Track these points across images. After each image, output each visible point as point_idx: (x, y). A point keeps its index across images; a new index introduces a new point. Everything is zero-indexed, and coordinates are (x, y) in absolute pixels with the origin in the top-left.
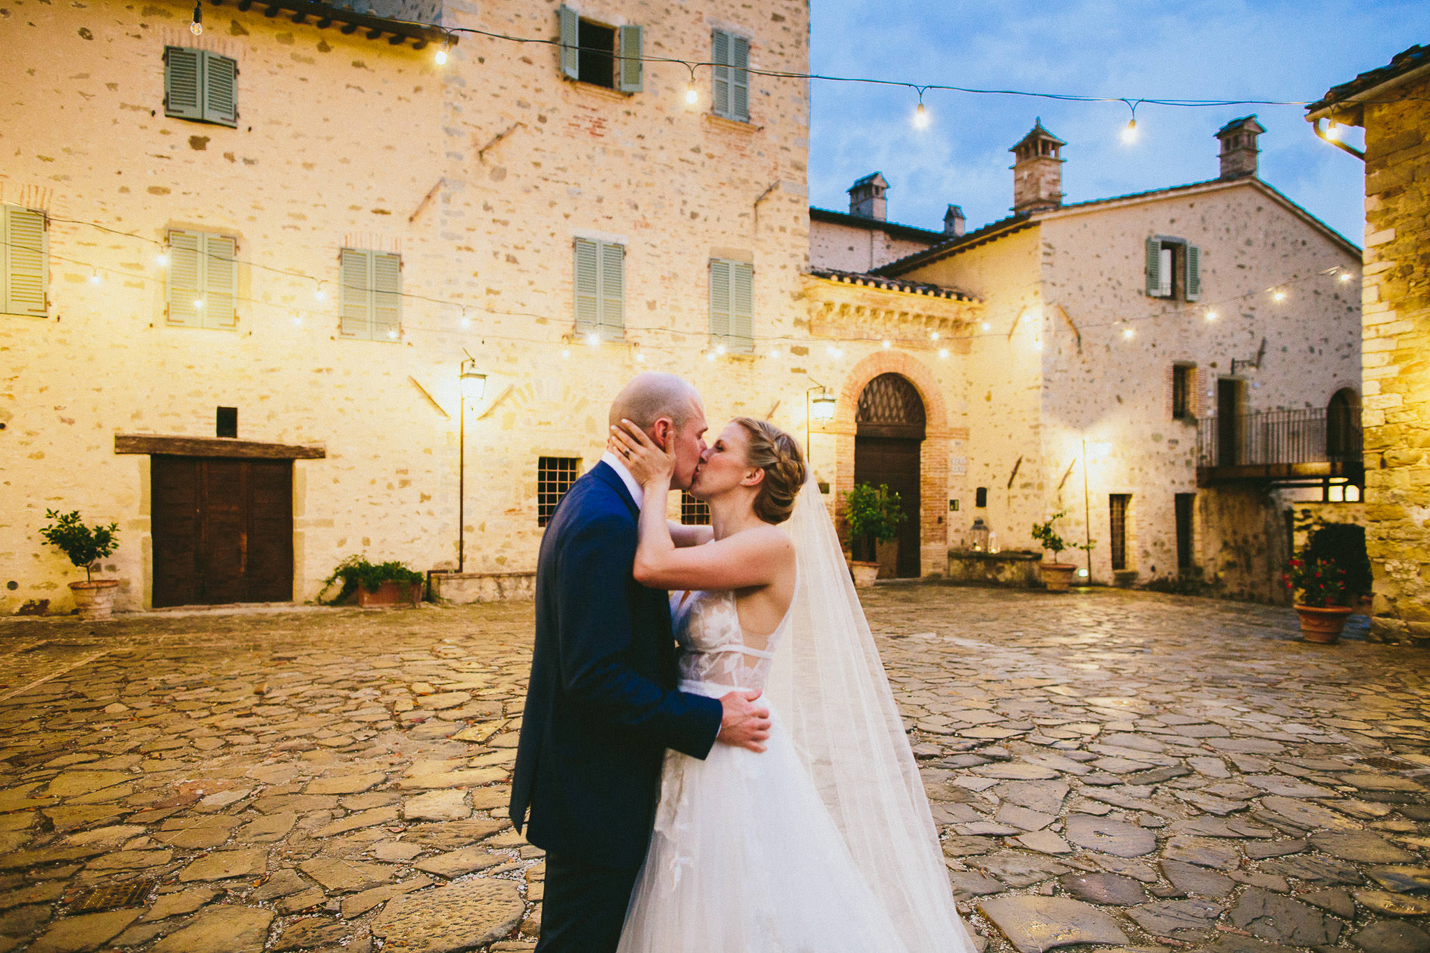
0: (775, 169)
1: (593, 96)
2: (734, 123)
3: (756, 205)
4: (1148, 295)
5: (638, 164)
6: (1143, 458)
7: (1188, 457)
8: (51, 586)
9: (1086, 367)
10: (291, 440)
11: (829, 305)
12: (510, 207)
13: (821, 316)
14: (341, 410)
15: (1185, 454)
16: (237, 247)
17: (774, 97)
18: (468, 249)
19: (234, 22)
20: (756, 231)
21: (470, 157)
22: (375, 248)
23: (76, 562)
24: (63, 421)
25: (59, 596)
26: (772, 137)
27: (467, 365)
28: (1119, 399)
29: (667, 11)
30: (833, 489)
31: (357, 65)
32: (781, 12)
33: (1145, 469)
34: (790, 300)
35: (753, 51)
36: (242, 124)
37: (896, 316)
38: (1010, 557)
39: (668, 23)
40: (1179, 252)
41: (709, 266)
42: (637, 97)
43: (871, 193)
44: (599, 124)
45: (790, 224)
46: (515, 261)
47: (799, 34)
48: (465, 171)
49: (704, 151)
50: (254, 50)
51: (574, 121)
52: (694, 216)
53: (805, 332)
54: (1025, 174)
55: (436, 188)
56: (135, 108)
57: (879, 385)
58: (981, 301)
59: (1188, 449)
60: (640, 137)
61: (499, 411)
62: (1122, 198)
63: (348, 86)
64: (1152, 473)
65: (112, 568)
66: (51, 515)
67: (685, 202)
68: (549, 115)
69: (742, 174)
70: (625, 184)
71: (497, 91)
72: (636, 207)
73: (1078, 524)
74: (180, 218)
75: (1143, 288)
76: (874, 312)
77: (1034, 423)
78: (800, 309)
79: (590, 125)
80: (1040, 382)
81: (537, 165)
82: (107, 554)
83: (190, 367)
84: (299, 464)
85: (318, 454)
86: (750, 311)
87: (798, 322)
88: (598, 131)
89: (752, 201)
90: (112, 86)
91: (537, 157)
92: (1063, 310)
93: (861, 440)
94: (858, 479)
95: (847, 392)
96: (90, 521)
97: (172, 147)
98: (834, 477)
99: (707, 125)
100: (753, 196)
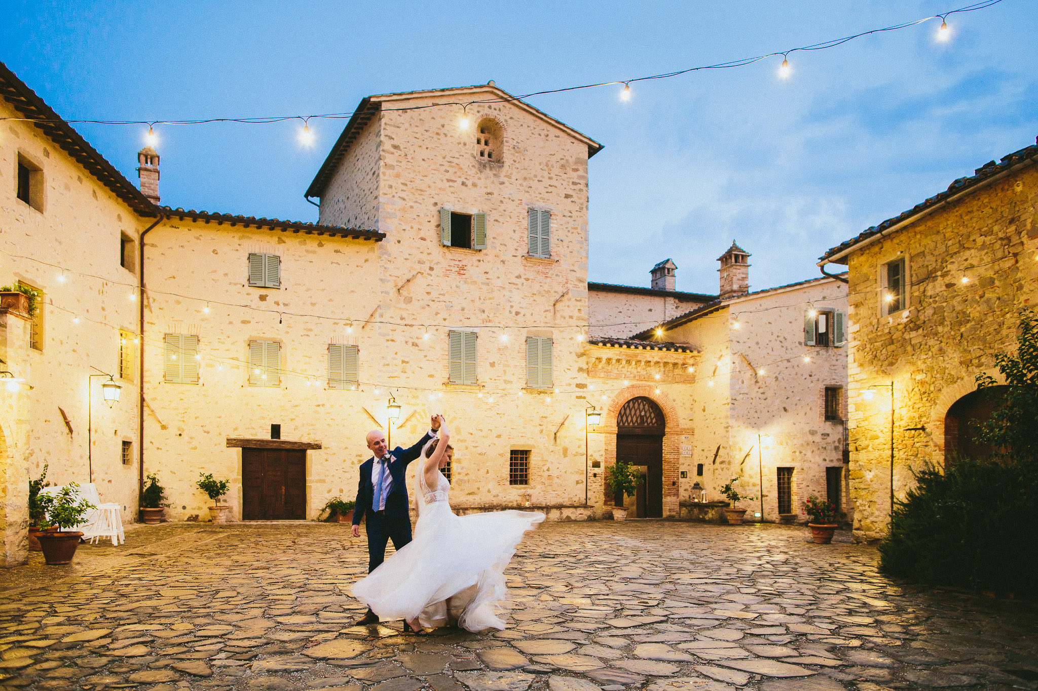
0: (567, 283)
1: (459, 253)
2: (541, 259)
4: (806, 345)
5: (485, 287)
6: (802, 445)
7: (837, 444)
8: (200, 508)
9: (761, 391)
10: (305, 440)
11: (599, 359)
12: (414, 317)
13: (594, 365)
14: (329, 425)
15: (834, 442)
16: (280, 347)
17: (565, 243)
18: (393, 340)
19: (279, 238)
20: (555, 319)
21: (393, 293)
22: (346, 343)
23: (211, 497)
24: (205, 432)
25: (204, 513)
26: (565, 265)
27: (392, 401)
28: (785, 410)
29: (502, 202)
30: (602, 465)
31: (336, 251)
32: (571, 193)
33: (804, 452)
34: (575, 357)
35: (553, 217)
36: (282, 287)
37: (643, 363)
38: (712, 505)
39: (501, 209)
40: (830, 316)
41: (526, 341)
42: (484, 251)
44: (463, 268)
45: (576, 314)
46: (417, 345)
47: (582, 204)
48: (391, 300)
49: (523, 276)
50: (288, 250)
51: (448, 268)
52: (517, 313)
53: (585, 375)
54: (724, 275)
55: (376, 310)
56: (235, 284)
57: (634, 403)
58: (699, 352)
59: (836, 440)
60: (486, 273)
61: (409, 424)
63: (332, 263)
64: (809, 454)
65: (225, 501)
66: (201, 475)
67: (512, 307)
68: (435, 267)
69: (546, 287)
70: (477, 299)
71: (408, 257)
72: (484, 311)
73: (754, 485)
74: (255, 334)
75: (802, 341)
76: (629, 362)
77: (726, 425)
78: (582, 362)
79: (458, 269)
80: (729, 400)
81: (428, 293)
82: (225, 494)
83: (259, 405)
84: (309, 452)
85: (318, 447)
86: (550, 363)
87: (580, 370)
88: (462, 272)
89: (552, 303)
90: (226, 274)
91: (428, 289)
92: (745, 357)
93: (621, 436)
94: (618, 459)
95: (612, 409)
96: (217, 478)
97: (251, 301)
98: (603, 458)
99: (524, 262)
100: (553, 300)
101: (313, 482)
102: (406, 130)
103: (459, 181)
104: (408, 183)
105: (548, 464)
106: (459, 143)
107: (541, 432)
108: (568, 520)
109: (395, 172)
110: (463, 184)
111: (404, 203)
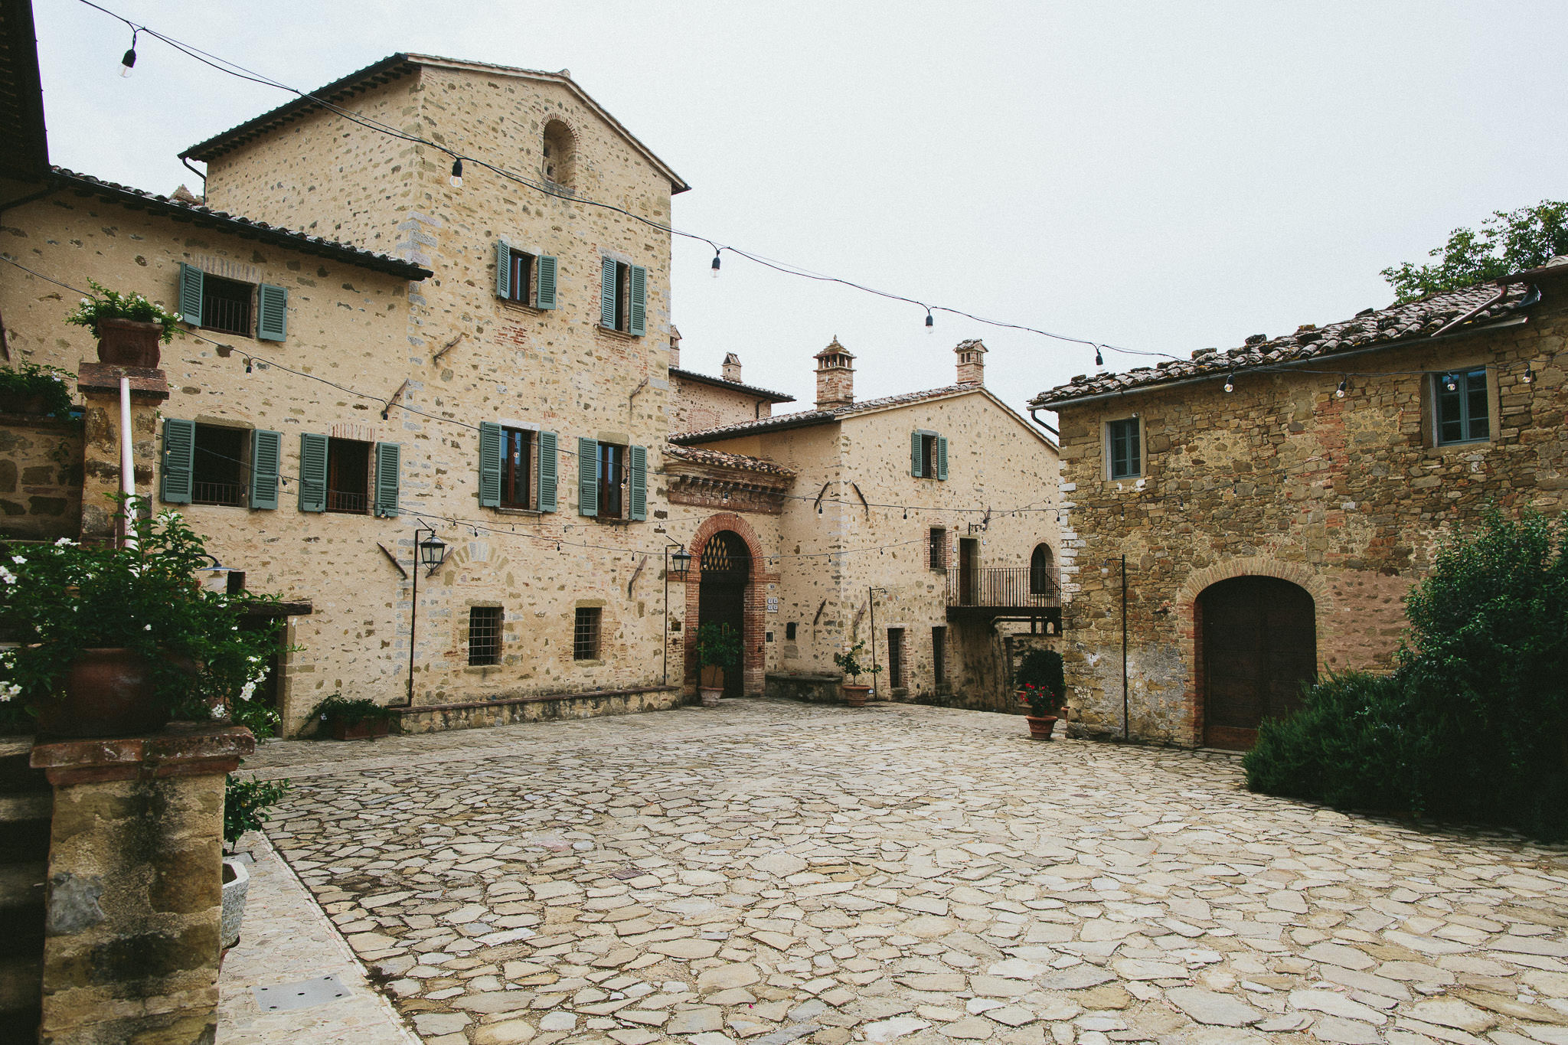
0: (645, 368)
1: (516, 313)
2: (616, 331)
4: (913, 476)
5: (548, 365)
6: (910, 600)
7: (942, 599)
10: (286, 599)
11: (683, 478)
12: (456, 402)
13: (676, 486)
14: (324, 573)
15: (939, 596)
18: (425, 437)
19: (256, 253)
20: (630, 418)
21: (427, 362)
22: (355, 437)
26: (644, 343)
28: (894, 555)
29: (572, 244)
30: (683, 626)
31: (346, 286)
32: (651, 243)
33: (912, 609)
34: (654, 474)
37: (729, 486)
38: (818, 679)
39: (571, 253)
40: (934, 443)
42: (549, 313)
44: (521, 333)
45: (655, 413)
46: (458, 446)
47: (664, 261)
48: (424, 373)
49: (594, 354)
50: (268, 273)
51: (503, 332)
52: (587, 406)
53: (666, 500)
54: (826, 377)
55: (402, 387)
57: (716, 540)
58: (791, 474)
59: (940, 593)
60: (550, 344)
61: (443, 570)
63: (340, 304)
64: (917, 611)
67: (580, 396)
68: (485, 327)
69: (621, 371)
70: (538, 382)
71: (448, 308)
72: (546, 400)
73: (867, 652)
74: (207, 413)
75: (909, 470)
77: (836, 575)
78: (662, 482)
79: (514, 334)
80: (840, 542)
81: (475, 367)
83: (210, 539)
84: (292, 619)
85: (304, 609)
87: (660, 492)
88: (520, 339)
89: (629, 395)
91: (475, 361)
92: (856, 488)
93: (704, 585)
94: (702, 617)
95: (695, 547)
97: (204, 355)
98: (684, 617)
99: (597, 333)
100: (629, 391)
101: (293, 670)
102: (453, 115)
103: (521, 204)
104: (454, 196)
105: (622, 628)
106: (522, 150)
107: (614, 579)
108: (651, 708)
109: (436, 175)
110: (525, 209)
111: (447, 225)
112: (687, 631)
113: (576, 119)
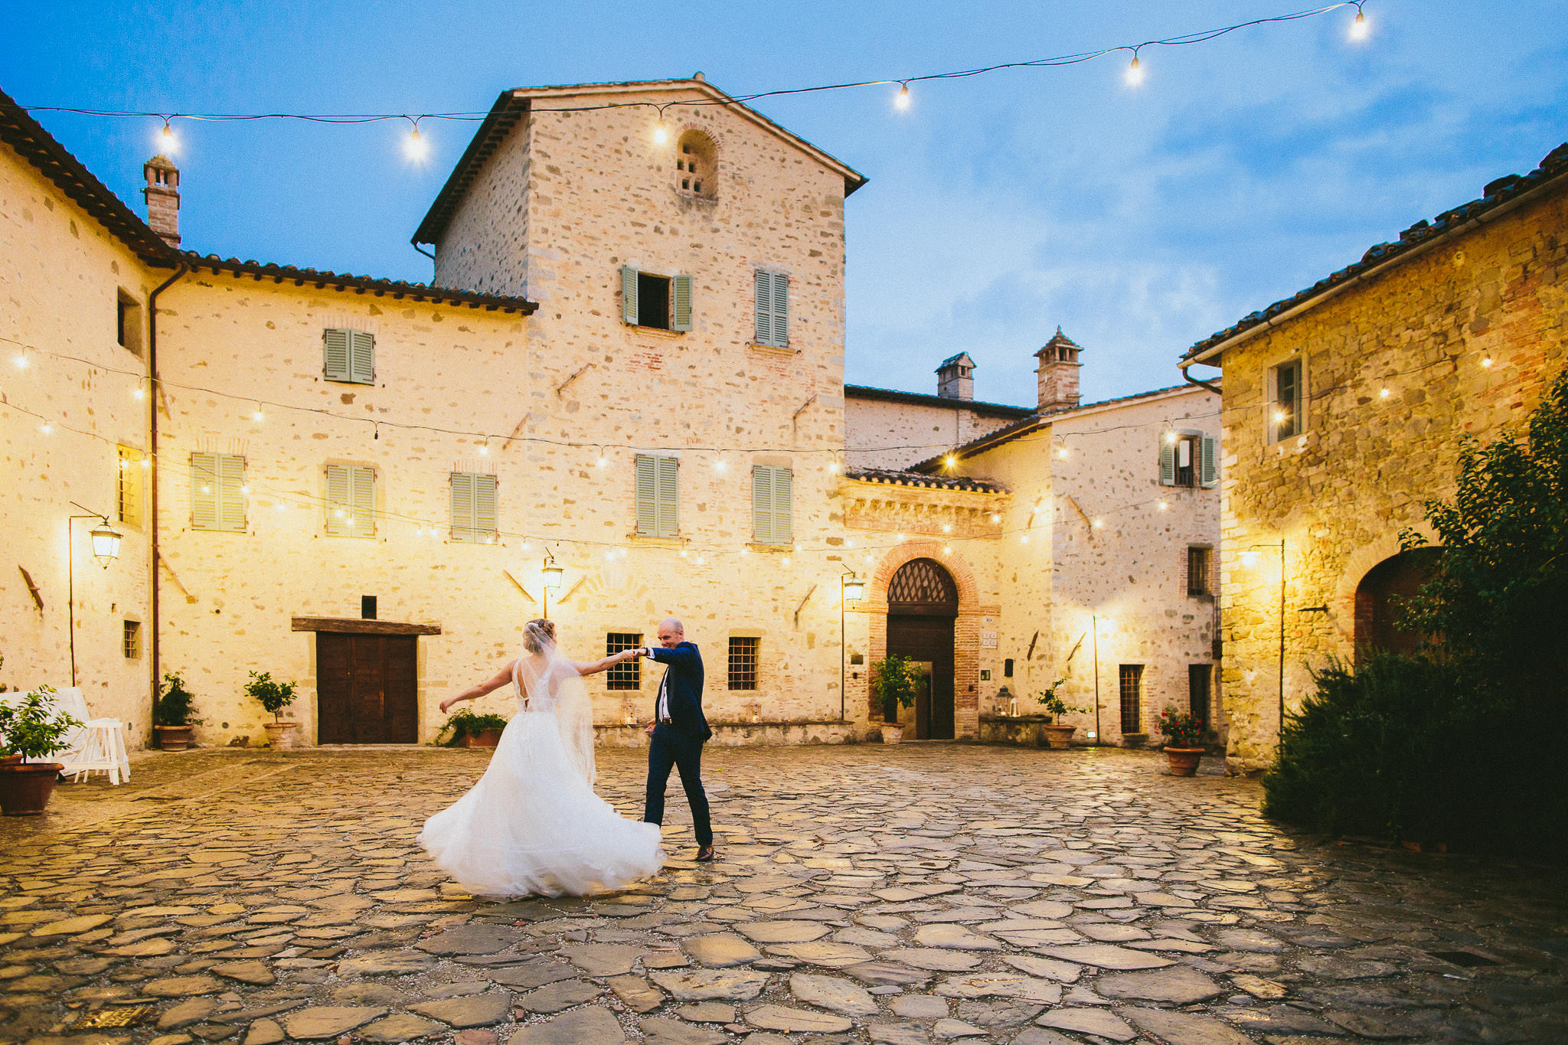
0: (813, 385)
1: (651, 337)
2: (775, 348)
3: (795, 418)
4: (1162, 484)
5: (690, 389)
6: (1156, 632)
7: (1204, 631)
8: (250, 726)
9: (1097, 551)
10: (415, 621)
11: (861, 501)
12: (582, 433)
13: (854, 510)
14: (452, 597)
15: (1201, 628)
16: (376, 476)
17: (811, 324)
18: (549, 468)
19: (372, 305)
20: (795, 440)
21: (550, 394)
22: (477, 471)
23: (269, 708)
24: (257, 607)
25: (256, 734)
26: (810, 357)
27: (549, 561)
28: (1131, 579)
29: (715, 259)
30: (866, 660)
31: (462, 329)
32: (819, 248)
33: (1158, 642)
34: (824, 497)
35: (792, 284)
36: (378, 382)
37: (925, 508)
38: (1026, 720)
39: (715, 270)
40: (1196, 443)
41: (752, 472)
42: (689, 334)
43: (957, 373)
44: (656, 359)
45: (826, 432)
46: (587, 476)
47: (835, 266)
48: (547, 406)
49: (747, 374)
50: (386, 325)
51: (635, 359)
52: (739, 430)
53: (841, 525)
54: (1046, 377)
55: (524, 421)
56: (304, 377)
57: (912, 569)
58: (1007, 492)
59: (1204, 625)
60: (691, 367)
61: (575, 597)
62: (1136, 397)
63: (456, 346)
64: (1165, 646)
65: (290, 715)
66: (253, 674)
67: (731, 419)
68: (614, 356)
69: (782, 391)
70: (678, 407)
71: (571, 340)
72: (688, 426)
73: (1087, 691)
74: (334, 455)
75: (1156, 478)
76: (904, 506)
77: (1046, 602)
78: (836, 506)
79: (648, 361)
80: (1051, 565)
81: (604, 397)
82: (289, 703)
83: (343, 567)
84: (422, 639)
85: (436, 631)
86: (789, 507)
87: (833, 516)
88: (655, 365)
89: (791, 415)
90: (288, 361)
91: (605, 390)
92: (1073, 502)
93: (892, 618)
94: (890, 651)
95: (880, 577)
96: (278, 680)
97: (329, 403)
98: (867, 650)
99: (750, 351)
100: (792, 410)
101: (427, 685)
102: (569, 143)
103: (651, 226)
104: (573, 226)
105: (787, 659)
106: (651, 167)
107: (776, 609)
108: (816, 743)
109: (552, 208)
110: (657, 230)
111: (566, 256)
112: (872, 664)
113: (718, 123)
